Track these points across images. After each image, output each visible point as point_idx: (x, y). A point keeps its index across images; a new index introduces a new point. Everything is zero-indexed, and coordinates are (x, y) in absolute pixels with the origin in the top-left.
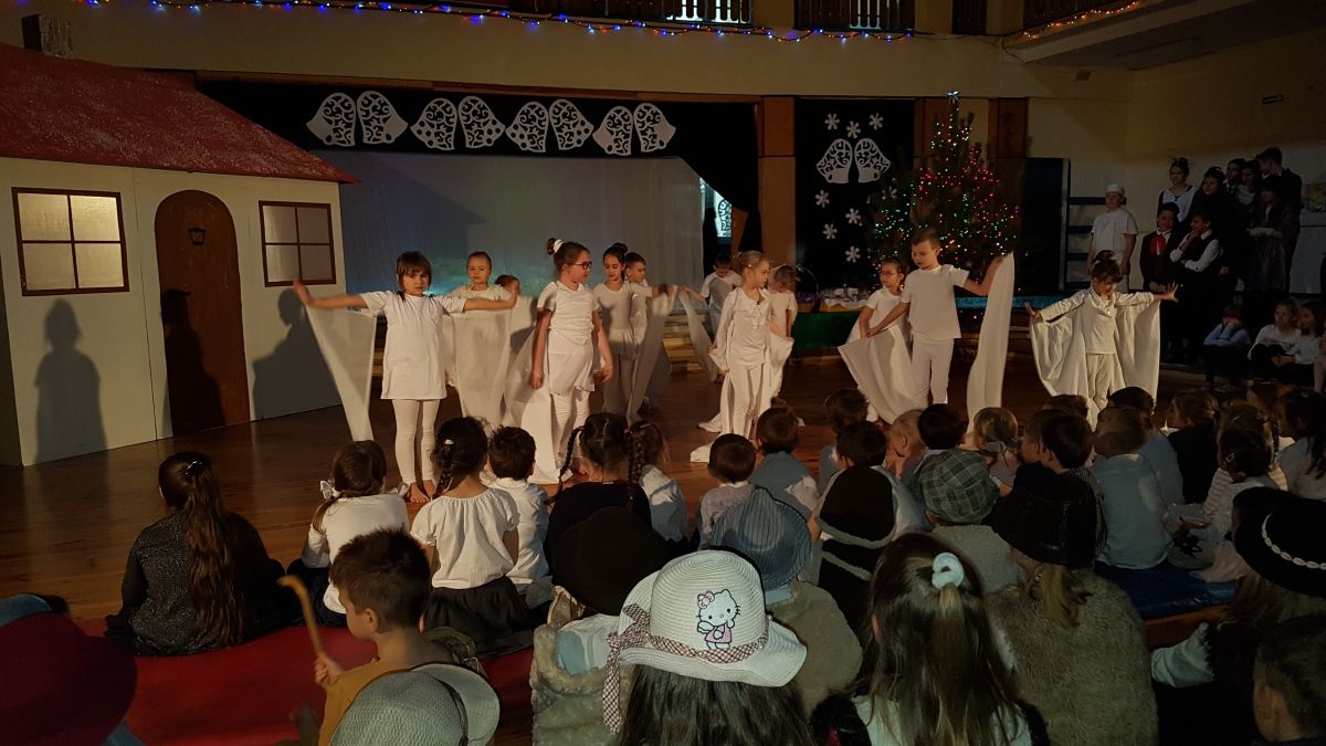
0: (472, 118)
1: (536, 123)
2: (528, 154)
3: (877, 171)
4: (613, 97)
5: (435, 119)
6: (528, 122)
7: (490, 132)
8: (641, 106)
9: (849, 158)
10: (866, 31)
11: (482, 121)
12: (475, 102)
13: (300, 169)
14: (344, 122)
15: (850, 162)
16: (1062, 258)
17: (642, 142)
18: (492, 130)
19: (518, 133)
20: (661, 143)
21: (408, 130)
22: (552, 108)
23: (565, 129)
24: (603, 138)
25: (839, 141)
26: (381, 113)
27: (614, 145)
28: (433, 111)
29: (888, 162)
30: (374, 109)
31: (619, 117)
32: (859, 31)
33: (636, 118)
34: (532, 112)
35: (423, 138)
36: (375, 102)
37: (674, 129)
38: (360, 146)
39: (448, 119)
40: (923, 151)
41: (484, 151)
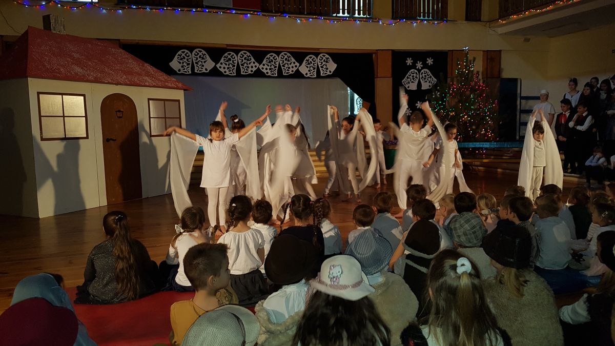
0: (244, 61)
1: (273, 63)
2: (269, 77)
3: (430, 84)
4: (308, 51)
5: (227, 61)
6: (270, 62)
7: (252, 67)
8: (321, 55)
9: (417, 78)
10: (425, 20)
11: (249, 62)
12: (245, 53)
13: (167, 84)
14: (186, 63)
15: (417, 80)
16: (518, 124)
17: (321, 71)
18: (253, 66)
19: (265, 67)
20: (330, 72)
21: (215, 66)
22: (280, 56)
23: (286, 66)
24: (304, 69)
25: (413, 70)
26: (203, 58)
27: (308, 73)
28: (227, 58)
29: (436, 80)
30: (200, 57)
31: (311, 60)
32: (422, 20)
33: (319, 60)
34: (271, 58)
35: (222, 70)
36: (200, 54)
37: (336, 65)
38: (193, 73)
39: (233, 61)
40: (452, 75)
41: (250, 76)
